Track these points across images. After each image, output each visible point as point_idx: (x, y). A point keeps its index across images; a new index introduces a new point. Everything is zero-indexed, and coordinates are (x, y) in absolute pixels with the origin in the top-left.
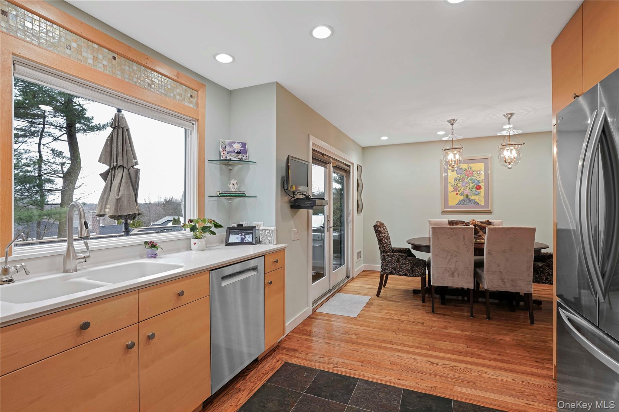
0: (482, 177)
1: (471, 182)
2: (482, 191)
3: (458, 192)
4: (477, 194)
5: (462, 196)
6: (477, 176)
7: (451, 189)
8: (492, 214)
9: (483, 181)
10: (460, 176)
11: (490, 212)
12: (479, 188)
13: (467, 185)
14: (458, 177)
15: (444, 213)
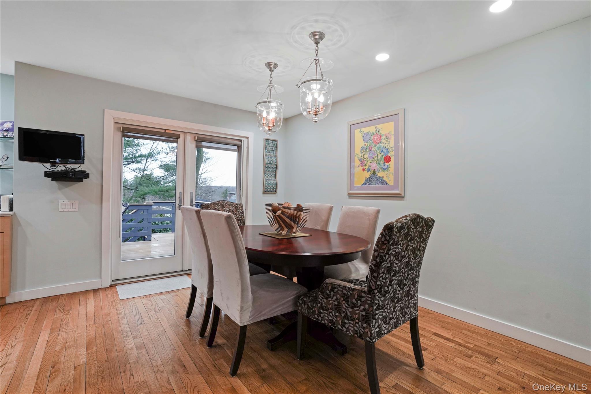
0: (392, 144)
1: (378, 151)
2: (392, 163)
3: (364, 167)
4: (385, 169)
5: (369, 172)
6: (386, 142)
7: (357, 163)
8: (404, 200)
9: (393, 149)
10: (367, 144)
11: (399, 197)
12: (387, 159)
13: (374, 156)
14: (365, 145)
15: (351, 196)
